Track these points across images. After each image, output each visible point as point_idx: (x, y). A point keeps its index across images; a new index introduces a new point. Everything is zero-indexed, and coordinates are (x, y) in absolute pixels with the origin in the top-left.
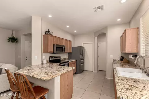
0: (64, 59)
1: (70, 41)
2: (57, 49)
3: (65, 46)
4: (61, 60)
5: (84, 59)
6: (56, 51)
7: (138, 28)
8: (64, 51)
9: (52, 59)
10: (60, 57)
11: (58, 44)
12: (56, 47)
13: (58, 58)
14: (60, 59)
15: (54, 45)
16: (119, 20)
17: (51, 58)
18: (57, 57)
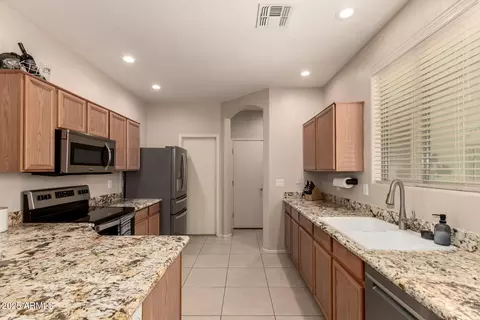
0: (105, 198)
1: (135, 125)
2: (76, 151)
3: (114, 142)
4: (91, 203)
5: (185, 196)
6: (72, 162)
7: (362, 103)
8: (112, 164)
9: (44, 204)
10: (87, 191)
11: (82, 130)
12: (74, 146)
13: (77, 198)
14: (86, 202)
15: (58, 133)
16: (305, 74)
17: (39, 198)
18: (71, 193)
